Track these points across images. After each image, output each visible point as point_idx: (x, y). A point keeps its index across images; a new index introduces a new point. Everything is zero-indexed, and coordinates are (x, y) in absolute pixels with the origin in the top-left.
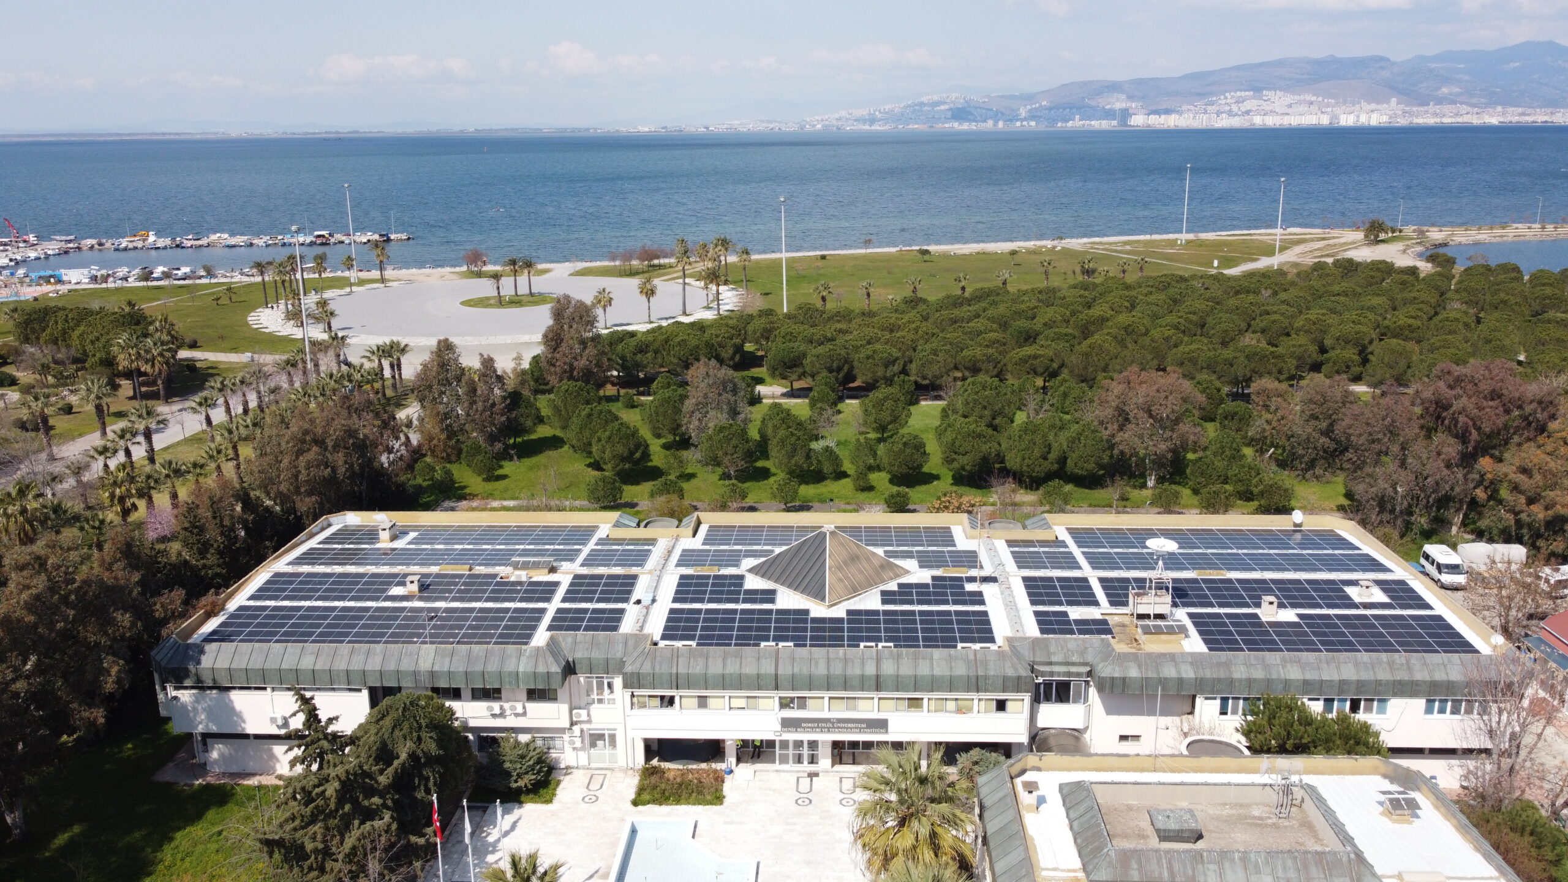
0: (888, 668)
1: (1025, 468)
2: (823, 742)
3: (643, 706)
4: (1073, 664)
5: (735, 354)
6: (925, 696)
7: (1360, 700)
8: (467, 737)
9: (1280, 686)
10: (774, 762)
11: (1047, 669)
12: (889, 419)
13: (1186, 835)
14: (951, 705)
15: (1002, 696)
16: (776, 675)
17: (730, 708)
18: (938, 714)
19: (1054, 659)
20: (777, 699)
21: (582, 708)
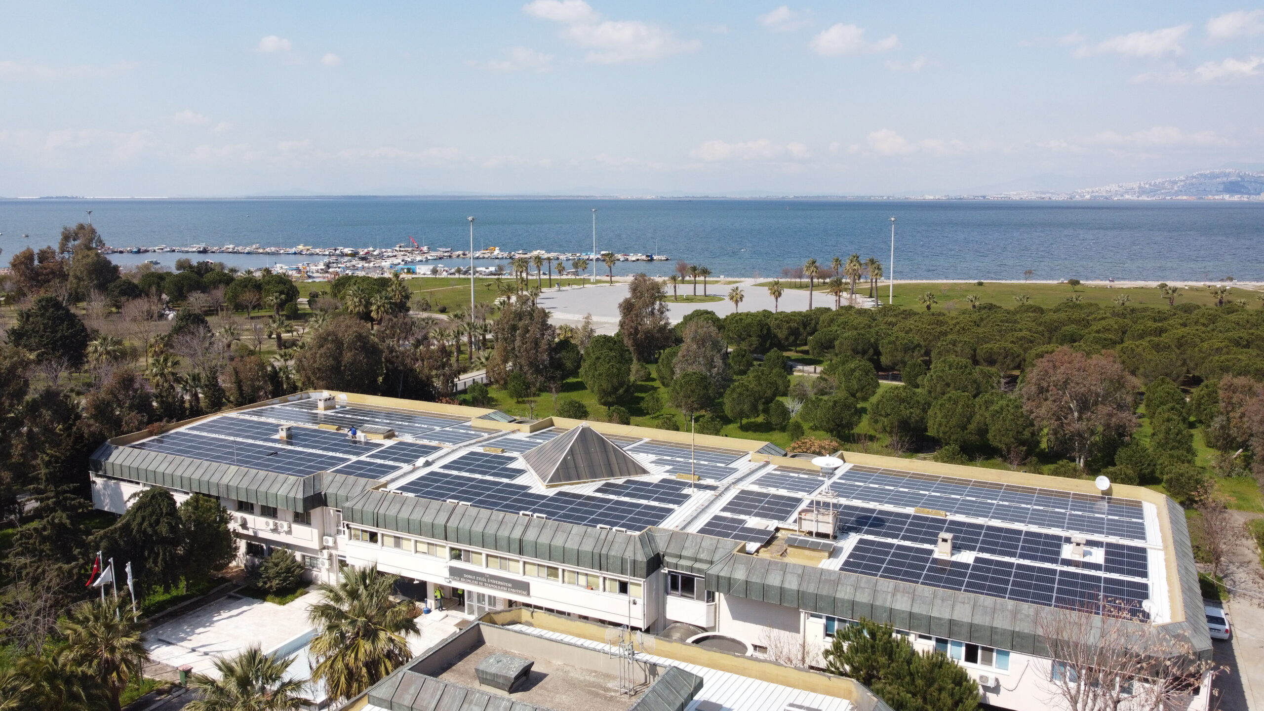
2: (500, 599)
3: (357, 538)
4: (701, 561)
6: (561, 567)
7: (976, 648)
11: (674, 561)
13: (501, 681)
14: (582, 580)
15: (624, 578)
16: (445, 527)
17: (416, 552)
18: (571, 586)
19: (684, 553)
20: (447, 550)
21: (330, 536)
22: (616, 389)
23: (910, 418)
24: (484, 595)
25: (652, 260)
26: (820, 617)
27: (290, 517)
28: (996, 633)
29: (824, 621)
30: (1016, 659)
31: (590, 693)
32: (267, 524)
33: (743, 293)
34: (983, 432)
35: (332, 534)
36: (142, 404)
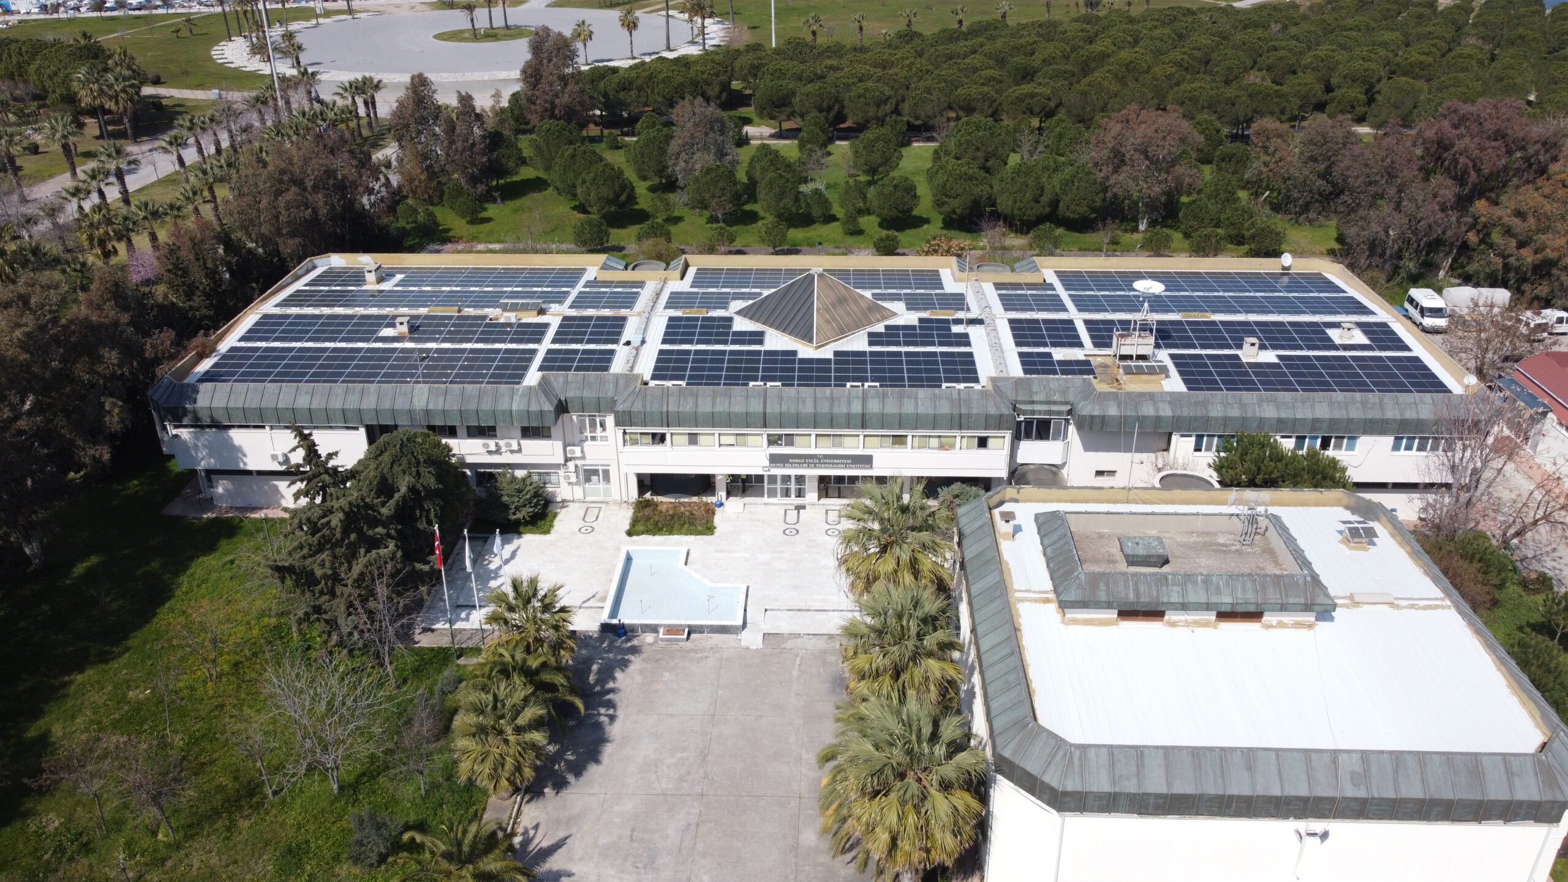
0: (874, 407)
1: (1016, 212)
2: (810, 477)
3: (635, 442)
4: (1055, 403)
5: (721, 92)
6: (909, 433)
7: (1331, 437)
8: (465, 473)
9: (1255, 424)
10: (762, 496)
11: (1029, 407)
12: (879, 161)
13: (1153, 560)
14: (934, 442)
15: (984, 433)
16: (765, 414)
17: (720, 445)
18: (922, 450)
19: (1036, 398)
20: (765, 437)
21: (574, 445)
26: (1190, 436)
27: (519, 433)
28: (1347, 423)
29: (1193, 439)
30: (1365, 442)
31: (1216, 551)
32: (486, 446)
35: (576, 441)
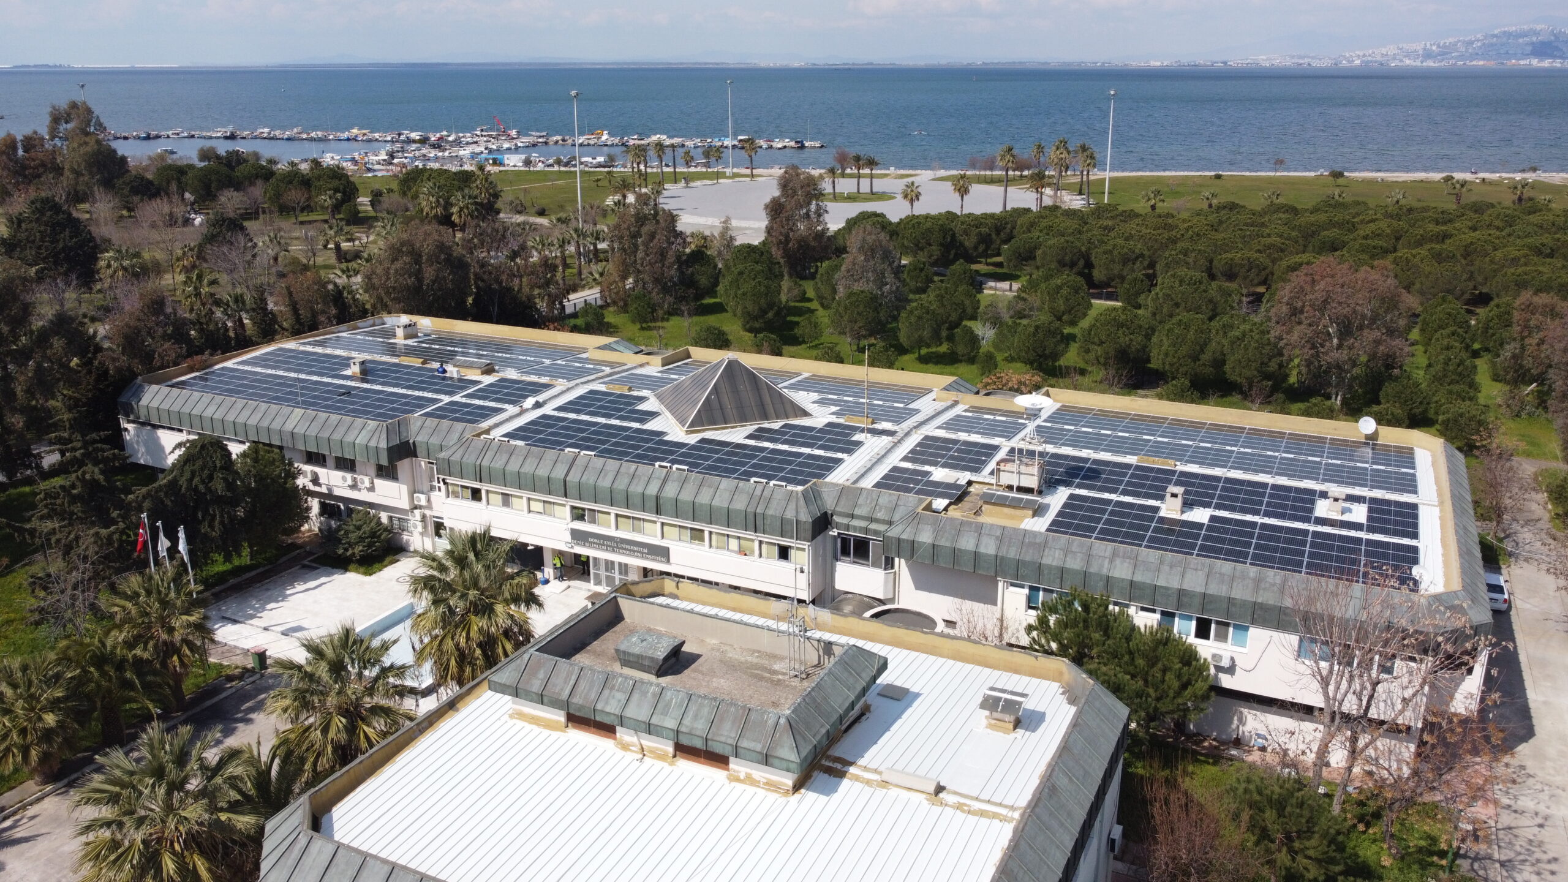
0: (670, 491)
3: (456, 495)
4: (878, 521)
6: (707, 529)
7: (1209, 622)
11: (845, 521)
13: (647, 663)
14: (734, 544)
15: (785, 542)
16: (565, 481)
17: (530, 511)
18: (720, 551)
19: (857, 512)
20: (568, 509)
21: (422, 493)
22: (764, 312)
23: (1129, 346)
24: (613, 563)
25: (803, 147)
26: (1022, 587)
27: (372, 471)
28: (1234, 605)
29: (1026, 591)
30: (1257, 635)
31: (756, 676)
32: (344, 479)
33: (920, 190)
34: (1219, 363)
35: (425, 490)
36: (179, 333)
